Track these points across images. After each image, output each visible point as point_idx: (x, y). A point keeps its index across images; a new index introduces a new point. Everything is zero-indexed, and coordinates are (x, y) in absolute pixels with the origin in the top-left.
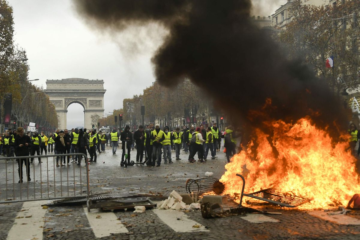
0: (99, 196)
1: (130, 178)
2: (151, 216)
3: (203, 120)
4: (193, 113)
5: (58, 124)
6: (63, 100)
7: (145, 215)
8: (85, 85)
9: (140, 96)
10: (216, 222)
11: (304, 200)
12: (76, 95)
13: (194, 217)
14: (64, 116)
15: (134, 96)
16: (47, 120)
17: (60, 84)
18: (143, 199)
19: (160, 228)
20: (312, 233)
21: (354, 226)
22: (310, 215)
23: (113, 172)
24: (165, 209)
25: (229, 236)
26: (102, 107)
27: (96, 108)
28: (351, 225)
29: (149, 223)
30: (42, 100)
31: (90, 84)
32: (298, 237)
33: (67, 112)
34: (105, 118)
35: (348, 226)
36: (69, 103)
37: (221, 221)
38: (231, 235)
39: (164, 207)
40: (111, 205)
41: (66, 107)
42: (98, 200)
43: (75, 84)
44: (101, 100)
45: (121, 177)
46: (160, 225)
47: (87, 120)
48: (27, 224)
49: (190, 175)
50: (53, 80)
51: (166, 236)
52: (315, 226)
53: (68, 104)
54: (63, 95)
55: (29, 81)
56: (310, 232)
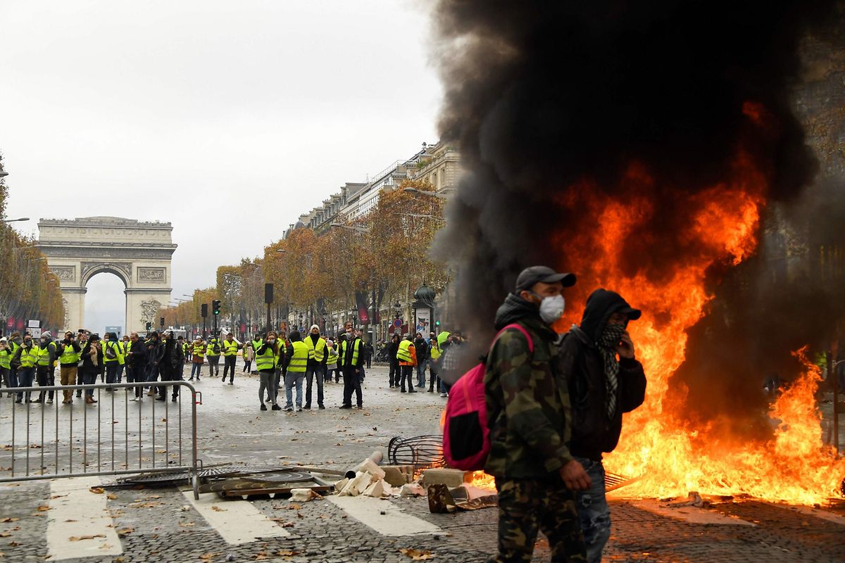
0: (212, 470)
1: (261, 437)
2: (326, 508)
3: (397, 316)
4: (374, 300)
5: (64, 320)
6: (78, 265)
7: (313, 506)
8: (130, 232)
9: (257, 261)
10: (457, 518)
11: (623, 479)
12: (107, 256)
13: (411, 509)
14: (78, 300)
15: (243, 261)
16: (42, 309)
17: (71, 230)
18: (304, 475)
19: (350, 529)
20: (642, 538)
21: (717, 526)
22: (635, 508)
23: (218, 424)
24: (351, 495)
25: (486, 542)
26: (166, 283)
27: (154, 284)
28: (713, 525)
29: (327, 519)
30: (33, 265)
31: (141, 232)
32: (616, 544)
33: (86, 291)
34: (174, 308)
35: (707, 526)
36: (91, 272)
37: (466, 517)
38: (491, 541)
39: (350, 491)
40: (243, 486)
41: (84, 281)
42: (211, 477)
43: (106, 231)
44: (165, 268)
45: (238, 433)
46: (350, 523)
47: (131, 312)
48: (74, 521)
49: (384, 432)
50: (54, 219)
51: (366, 542)
52: (646, 525)
53: (89, 274)
54: (77, 255)
55: (5, 221)
56: (637, 536)
